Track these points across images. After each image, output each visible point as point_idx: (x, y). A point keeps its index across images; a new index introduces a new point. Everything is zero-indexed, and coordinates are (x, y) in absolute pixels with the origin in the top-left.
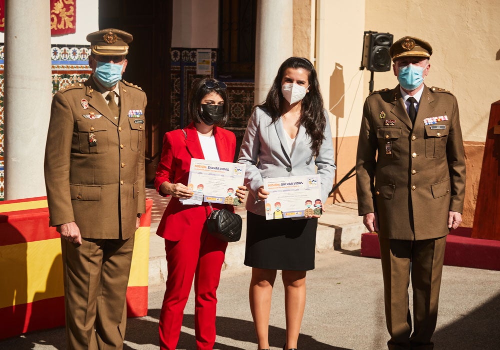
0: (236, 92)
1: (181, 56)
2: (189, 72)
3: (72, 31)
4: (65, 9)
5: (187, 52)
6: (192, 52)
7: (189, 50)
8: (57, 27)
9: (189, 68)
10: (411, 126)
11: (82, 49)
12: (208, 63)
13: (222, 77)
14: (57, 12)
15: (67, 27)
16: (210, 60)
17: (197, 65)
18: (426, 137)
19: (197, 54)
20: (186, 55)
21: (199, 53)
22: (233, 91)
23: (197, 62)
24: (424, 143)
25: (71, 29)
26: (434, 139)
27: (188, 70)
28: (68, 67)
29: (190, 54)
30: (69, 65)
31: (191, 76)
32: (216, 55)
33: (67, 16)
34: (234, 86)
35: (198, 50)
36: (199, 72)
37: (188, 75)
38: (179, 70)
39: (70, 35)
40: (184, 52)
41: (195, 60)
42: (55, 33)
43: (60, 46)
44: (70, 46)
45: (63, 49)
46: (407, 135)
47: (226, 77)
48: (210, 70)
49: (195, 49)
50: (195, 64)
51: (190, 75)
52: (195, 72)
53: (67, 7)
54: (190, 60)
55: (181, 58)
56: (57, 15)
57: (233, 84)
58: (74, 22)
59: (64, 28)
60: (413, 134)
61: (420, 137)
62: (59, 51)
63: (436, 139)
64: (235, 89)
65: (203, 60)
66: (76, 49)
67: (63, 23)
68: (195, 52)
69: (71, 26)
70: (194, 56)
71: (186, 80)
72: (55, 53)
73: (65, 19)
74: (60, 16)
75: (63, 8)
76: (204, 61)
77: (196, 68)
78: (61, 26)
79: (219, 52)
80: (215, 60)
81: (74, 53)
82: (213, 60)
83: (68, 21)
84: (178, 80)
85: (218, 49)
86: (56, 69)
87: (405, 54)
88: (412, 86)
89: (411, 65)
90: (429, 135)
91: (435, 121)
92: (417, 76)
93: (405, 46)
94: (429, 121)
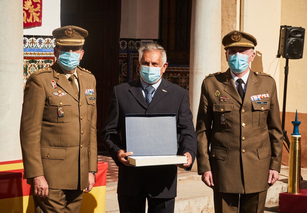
0: (174, 75)
1: (128, 45)
2: (134, 58)
3: (39, 24)
4: (33, 6)
5: (133, 42)
6: (137, 42)
7: (135, 40)
8: (26, 21)
10: (241, 102)
11: (47, 39)
14: (27, 9)
15: (34, 21)
18: (253, 110)
19: (141, 44)
20: (132, 44)
21: (143, 42)
22: (171, 74)
24: (251, 116)
25: (37, 22)
26: (259, 112)
27: (133, 56)
28: (35, 54)
29: (135, 44)
33: (35, 12)
34: (172, 70)
37: (133, 61)
38: (126, 56)
39: (37, 28)
40: (130, 42)
42: (27, 25)
43: (29, 37)
44: (37, 37)
45: (31, 39)
46: (238, 109)
49: (140, 40)
51: (135, 61)
53: (35, 4)
54: (134, 48)
55: (128, 47)
56: (27, 11)
57: (171, 69)
58: (40, 17)
59: (32, 22)
60: (243, 108)
61: (248, 110)
62: (28, 40)
63: (260, 112)
64: (173, 73)
66: (42, 39)
67: (31, 17)
68: (139, 42)
69: (38, 20)
70: (138, 45)
71: (132, 65)
72: (25, 42)
73: (33, 14)
74: (29, 12)
75: (31, 6)
78: (30, 20)
81: (40, 42)
83: (36, 16)
84: (125, 65)
85: (158, 39)
86: (25, 55)
87: (234, 44)
88: (239, 70)
89: (238, 53)
90: (255, 109)
91: (259, 98)
92: (243, 63)
93: (234, 38)
94: (255, 98)
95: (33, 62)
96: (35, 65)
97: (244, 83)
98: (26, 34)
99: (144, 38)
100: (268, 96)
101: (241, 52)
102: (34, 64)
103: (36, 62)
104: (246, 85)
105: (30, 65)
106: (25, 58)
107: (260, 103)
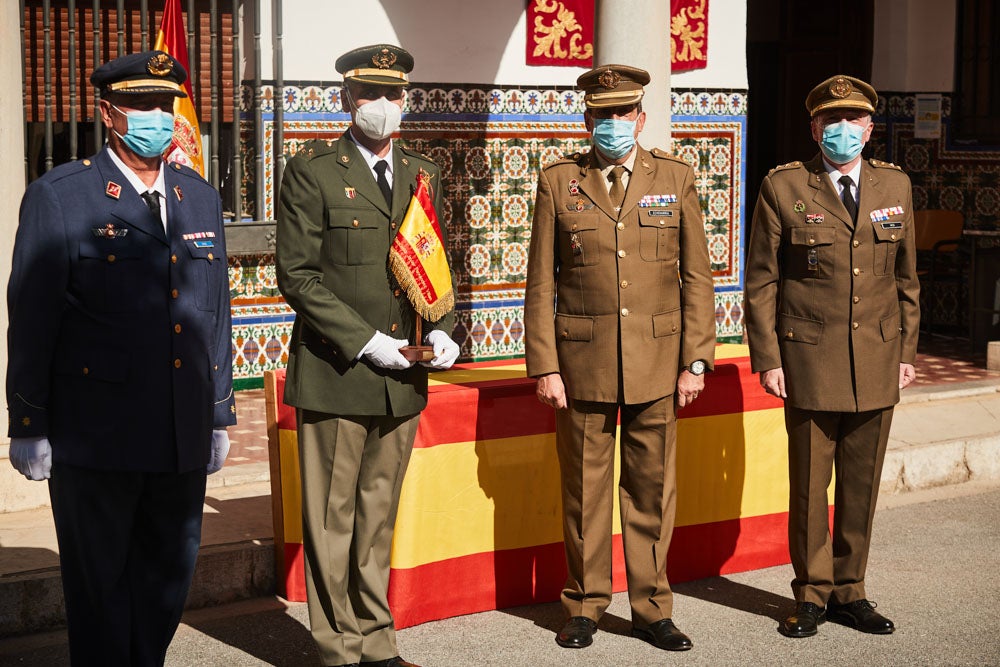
0: (986, 169)
1: (887, 106)
2: (901, 134)
3: (702, 64)
4: (689, 27)
5: (899, 99)
6: (907, 98)
7: (902, 95)
8: (676, 58)
9: (902, 127)
10: (851, 224)
11: (717, 95)
12: (935, 117)
13: (961, 142)
14: (676, 32)
15: (692, 58)
16: (940, 112)
17: (916, 121)
19: (917, 103)
20: (896, 105)
21: (920, 100)
22: (980, 167)
23: (916, 118)
24: (872, 252)
25: (699, 61)
26: (886, 244)
27: (899, 130)
28: (692, 126)
29: (903, 103)
30: (694, 123)
31: (904, 142)
32: (950, 104)
33: (693, 39)
34: (982, 158)
35: (918, 96)
36: (919, 134)
37: (899, 140)
38: (884, 130)
39: (697, 72)
40: (893, 98)
41: (912, 112)
42: (678, 67)
43: (680, 91)
44: (696, 91)
45: (685, 95)
46: (846, 239)
47: (967, 142)
48: (939, 129)
49: (913, 94)
50: (912, 119)
51: (902, 139)
52: (912, 134)
53: (693, 24)
54: (903, 113)
55: (887, 110)
56: (676, 38)
57: (980, 155)
58: (704, 50)
59: (687, 60)
60: (855, 237)
61: (865, 241)
62: (679, 99)
63: (889, 244)
64: (985, 163)
65: (926, 112)
66: (707, 95)
67: (685, 50)
68: (912, 98)
69: (699, 56)
70: (910, 105)
71: (896, 147)
72: (673, 102)
73: (690, 44)
74: (681, 38)
75: (686, 26)
76: (928, 114)
77: (913, 127)
78: (683, 57)
79: (955, 99)
80: (948, 113)
81: (704, 102)
82: (944, 113)
83: (695, 47)
84: (882, 148)
85: (953, 93)
86: (673, 130)
87: (836, 104)
88: (844, 157)
89: (845, 121)
90: (880, 238)
91: (886, 215)
92: (854, 141)
93: (836, 91)
94: (877, 215)
95: (688, 142)
96: (694, 149)
97: (854, 185)
98: (674, 87)
99: (923, 91)
100: (902, 212)
101: (849, 119)
102: (690, 147)
103: (694, 143)
104: (859, 190)
105: (683, 149)
106: (673, 135)
107: (888, 225)
